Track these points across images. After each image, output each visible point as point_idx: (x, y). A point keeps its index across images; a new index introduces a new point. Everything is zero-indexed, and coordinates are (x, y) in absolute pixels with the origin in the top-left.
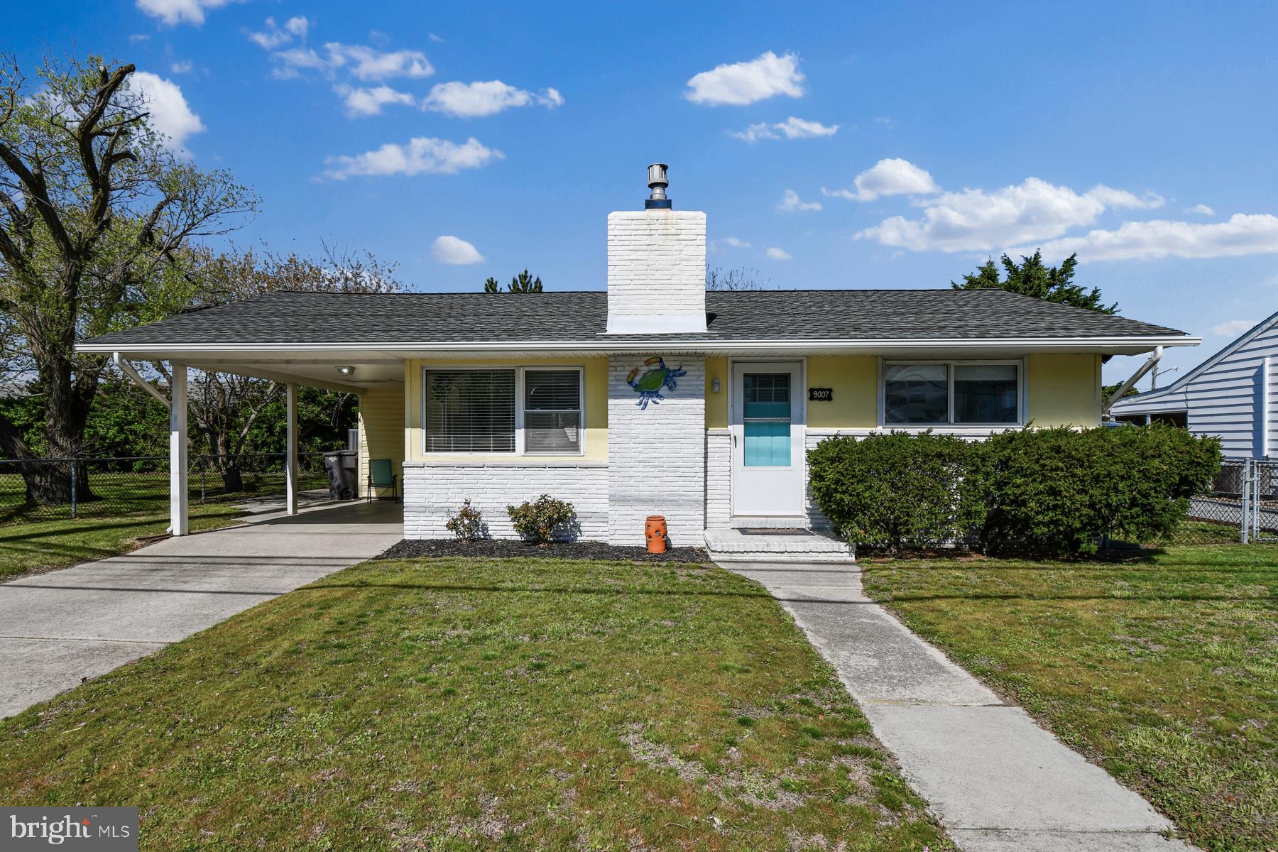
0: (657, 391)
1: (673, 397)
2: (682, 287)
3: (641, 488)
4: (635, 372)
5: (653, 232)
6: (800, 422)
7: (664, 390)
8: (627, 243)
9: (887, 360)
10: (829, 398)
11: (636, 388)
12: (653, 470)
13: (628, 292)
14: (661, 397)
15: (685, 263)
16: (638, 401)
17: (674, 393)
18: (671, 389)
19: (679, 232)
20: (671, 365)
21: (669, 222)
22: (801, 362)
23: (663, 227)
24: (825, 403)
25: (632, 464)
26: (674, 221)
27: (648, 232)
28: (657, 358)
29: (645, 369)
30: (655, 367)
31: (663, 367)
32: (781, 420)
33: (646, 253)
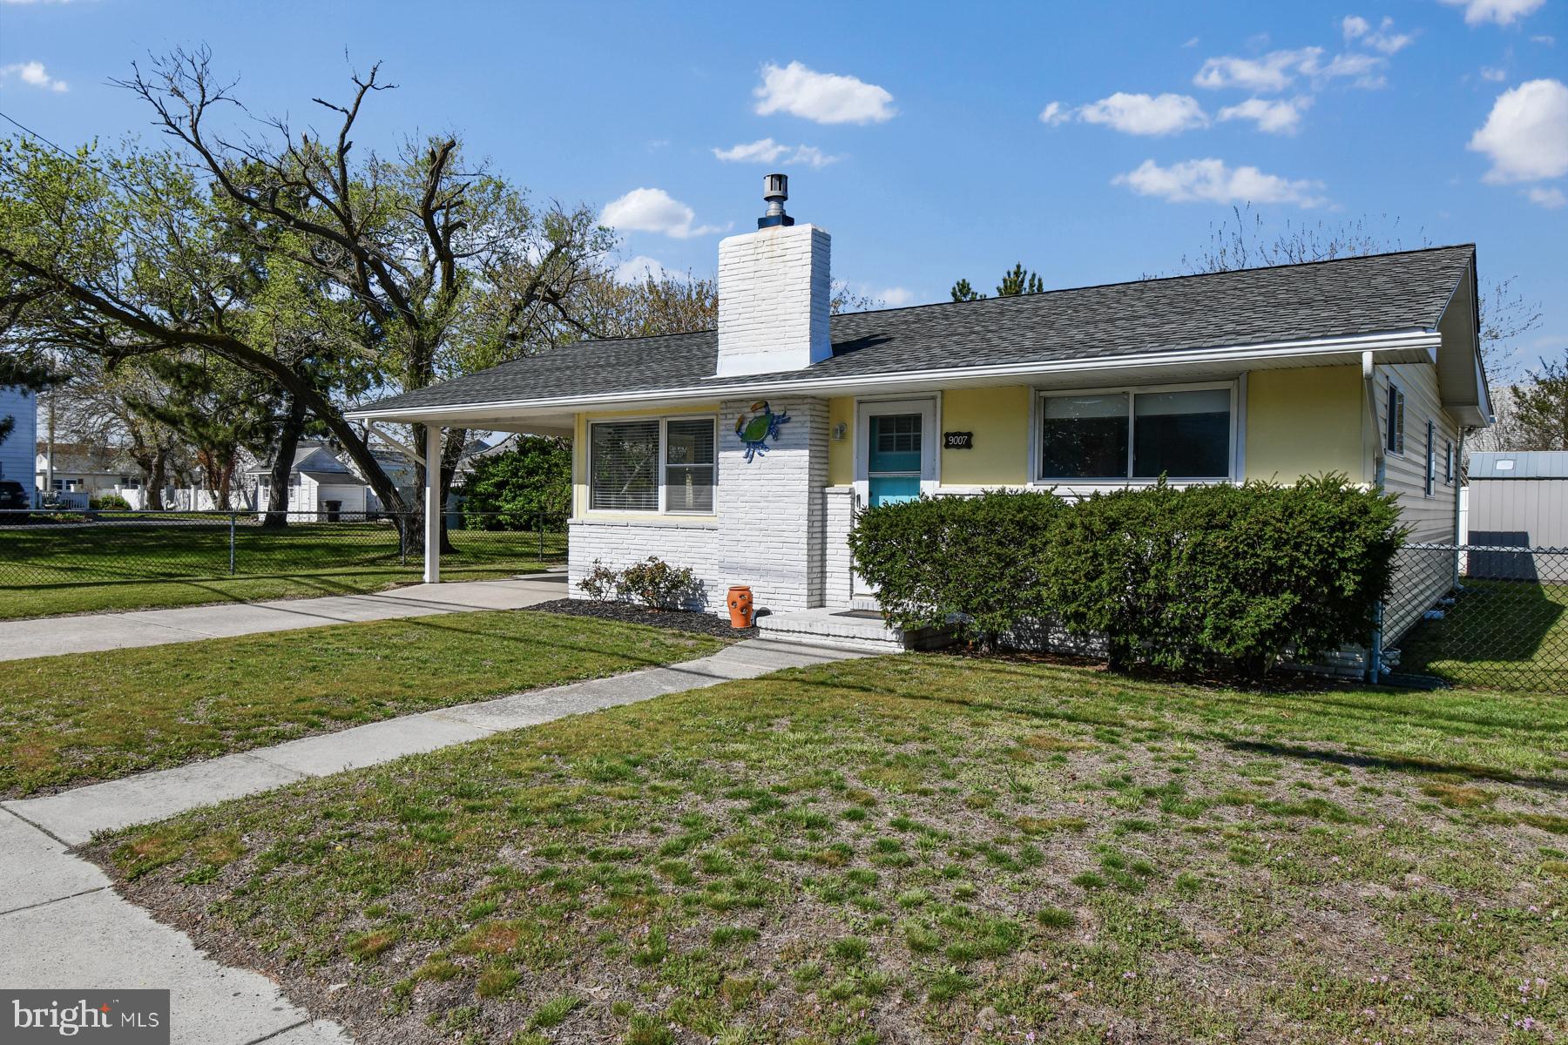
0: (762, 442)
1: (777, 448)
2: (787, 317)
3: (747, 554)
4: (741, 421)
5: (759, 256)
6: (931, 478)
7: (769, 440)
8: (735, 272)
9: (1042, 392)
10: (968, 445)
11: (743, 438)
12: (757, 533)
13: (736, 328)
14: (766, 448)
15: (790, 288)
16: (743, 453)
17: (779, 442)
18: (776, 438)
19: (784, 252)
20: (776, 410)
21: (775, 242)
22: (934, 398)
23: (769, 248)
24: (964, 451)
25: (740, 526)
26: (779, 241)
27: (754, 257)
28: (763, 403)
29: (752, 415)
30: (761, 413)
31: (768, 412)
32: (910, 474)
33: (753, 281)
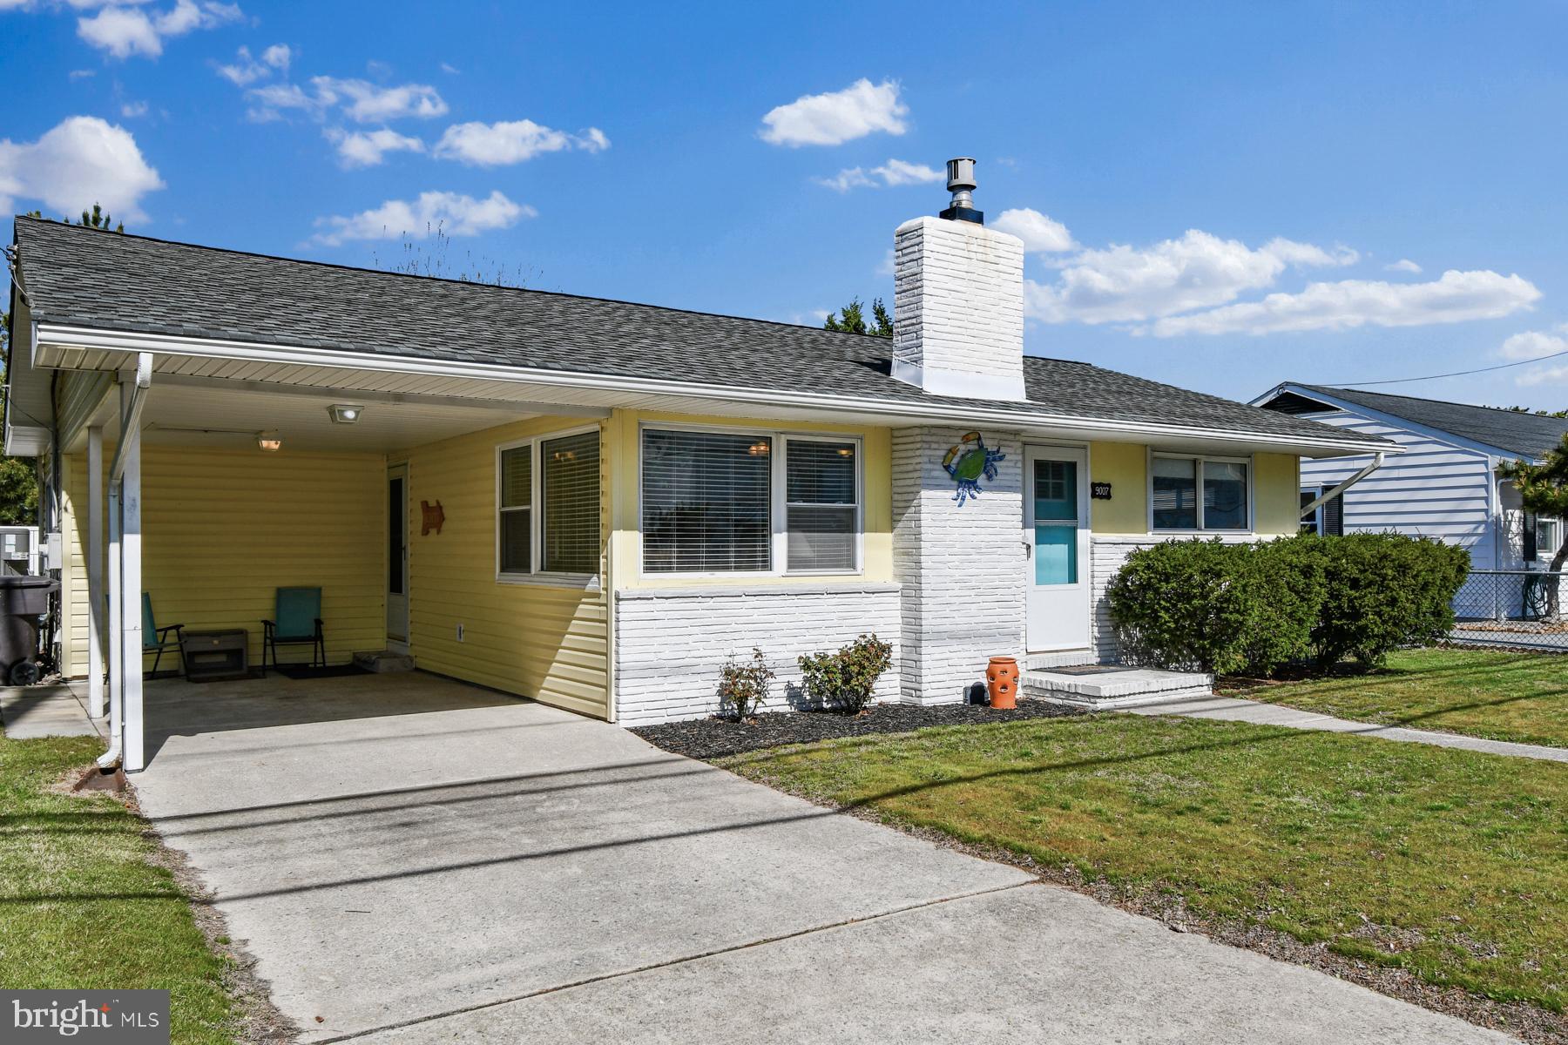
0: (976, 482)
1: (990, 489)
2: (1002, 337)
3: (958, 620)
4: (952, 451)
5: (972, 255)
6: (1086, 527)
7: (982, 480)
8: (944, 264)
9: (1153, 451)
10: (1108, 497)
11: (953, 475)
12: (968, 593)
13: (945, 336)
14: (978, 489)
15: (1003, 303)
16: (954, 494)
17: (992, 483)
18: (990, 478)
19: (997, 260)
20: (990, 445)
21: (988, 243)
22: (1085, 447)
23: (981, 249)
24: (1104, 501)
25: (949, 586)
26: (993, 244)
27: (966, 254)
28: (973, 434)
29: (962, 448)
30: (973, 446)
31: (981, 447)
32: (1069, 523)
33: (964, 283)
